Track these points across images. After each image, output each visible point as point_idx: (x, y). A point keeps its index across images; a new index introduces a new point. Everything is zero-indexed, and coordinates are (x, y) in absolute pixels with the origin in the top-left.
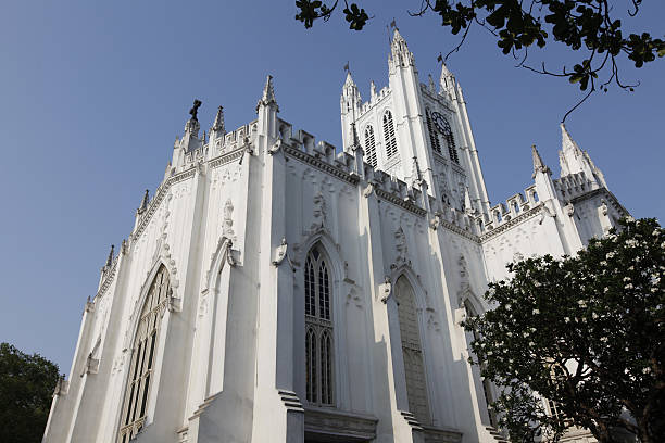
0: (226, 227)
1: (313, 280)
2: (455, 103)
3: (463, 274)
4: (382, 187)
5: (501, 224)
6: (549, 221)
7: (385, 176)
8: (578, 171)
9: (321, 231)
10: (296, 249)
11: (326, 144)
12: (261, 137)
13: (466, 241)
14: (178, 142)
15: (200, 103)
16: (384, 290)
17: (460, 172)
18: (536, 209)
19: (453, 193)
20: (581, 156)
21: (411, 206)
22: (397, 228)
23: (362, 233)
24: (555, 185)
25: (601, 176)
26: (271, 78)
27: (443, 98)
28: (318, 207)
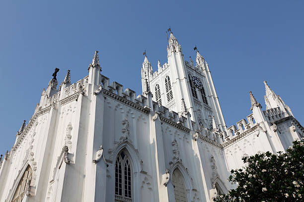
0: (68, 140)
1: (120, 172)
2: (205, 72)
3: (213, 167)
4: (163, 115)
5: (234, 137)
6: (263, 134)
7: (166, 109)
8: (276, 107)
9: (126, 141)
10: (110, 152)
11: (130, 90)
12: (90, 85)
13: (215, 147)
14: (44, 92)
15: (58, 70)
16: (165, 177)
17: (209, 109)
18: (254, 128)
19: (205, 121)
20: (277, 98)
21: (181, 127)
22: (173, 140)
23: (151, 142)
24: (264, 114)
25: (289, 110)
26: (97, 52)
27: (198, 69)
28: (125, 127)
